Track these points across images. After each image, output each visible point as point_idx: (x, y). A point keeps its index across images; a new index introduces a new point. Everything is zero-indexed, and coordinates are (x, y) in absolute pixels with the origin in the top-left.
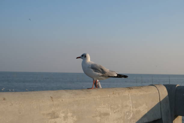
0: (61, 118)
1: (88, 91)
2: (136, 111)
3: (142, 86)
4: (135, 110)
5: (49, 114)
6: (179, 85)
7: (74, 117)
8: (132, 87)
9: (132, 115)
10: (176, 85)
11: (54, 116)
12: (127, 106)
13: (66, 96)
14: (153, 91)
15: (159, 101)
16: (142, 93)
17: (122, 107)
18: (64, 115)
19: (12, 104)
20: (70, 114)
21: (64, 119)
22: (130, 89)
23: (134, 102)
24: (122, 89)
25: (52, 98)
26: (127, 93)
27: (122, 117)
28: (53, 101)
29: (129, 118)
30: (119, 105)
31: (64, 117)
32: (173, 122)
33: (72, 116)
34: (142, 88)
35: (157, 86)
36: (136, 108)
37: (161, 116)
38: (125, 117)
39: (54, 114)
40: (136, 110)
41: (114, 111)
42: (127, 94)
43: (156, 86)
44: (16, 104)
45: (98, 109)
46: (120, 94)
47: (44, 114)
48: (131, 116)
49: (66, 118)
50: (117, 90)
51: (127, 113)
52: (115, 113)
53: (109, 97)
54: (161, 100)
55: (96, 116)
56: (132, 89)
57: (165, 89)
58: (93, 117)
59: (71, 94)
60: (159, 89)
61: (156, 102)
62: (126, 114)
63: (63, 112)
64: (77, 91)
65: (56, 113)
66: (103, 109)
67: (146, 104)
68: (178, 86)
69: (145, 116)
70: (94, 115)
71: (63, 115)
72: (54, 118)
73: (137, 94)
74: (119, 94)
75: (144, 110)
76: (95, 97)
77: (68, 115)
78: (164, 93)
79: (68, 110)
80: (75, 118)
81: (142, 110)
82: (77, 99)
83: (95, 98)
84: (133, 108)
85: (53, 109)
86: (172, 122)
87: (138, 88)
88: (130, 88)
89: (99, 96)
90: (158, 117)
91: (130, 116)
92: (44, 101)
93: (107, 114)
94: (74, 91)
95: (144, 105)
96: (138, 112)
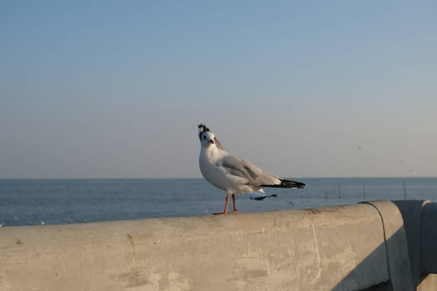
0: (153, 284)
1: (214, 220)
2: (331, 264)
3: (342, 206)
4: (326, 261)
5: (126, 275)
6: (429, 201)
7: (183, 282)
8: (319, 209)
9: (319, 273)
10: (423, 202)
11: (136, 279)
12: (307, 253)
13: (164, 234)
14: (368, 215)
15: (383, 240)
16: (342, 222)
17: (295, 254)
18: (159, 278)
19: (37, 253)
20: (173, 275)
21: (160, 285)
22: (314, 213)
23: (324, 244)
24: (295, 214)
25: (130, 237)
26: (307, 222)
27: (296, 279)
28: (133, 244)
29: (313, 282)
30: (289, 252)
31: (159, 282)
32: (418, 288)
33: (178, 280)
34: (341, 209)
35: (378, 205)
36: (329, 257)
37: (390, 276)
38: (305, 279)
39: (137, 274)
40: (329, 261)
41: (279, 266)
42: (307, 226)
43: (375, 204)
44: (48, 253)
45: (239, 262)
46: (291, 225)
47: (112, 277)
48: (318, 276)
49: (164, 283)
50: (282, 216)
51: (309, 271)
52: (279, 270)
53: (265, 232)
54: (388, 238)
55: (236, 279)
56: (319, 212)
57: (397, 212)
58: (229, 280)
59: (176, 226)
60: (383, 211)
61: (377, 242)
62: (307, 272)
63: (158, 271)
64: (188, 221)
65: (142, 273)
66: (252, 260)
67: (353, 249)
68: (427, 204)
69: (352, 275)
70: (230, 276)
71: (157, 277)
72: (138, 284)
73: (332, 224)
74: (288, 225)
75: (348, 261)
76: (232, 233)
77: (169, 277)
78: (394, 220)
79: (170, 265)
80: (186, 285)
81: (342, 261)
82: (190, 239)
83: (231, 236)
84: (322, 257)
85: (134, 264)
86: (416, 289)
87: (334, 211)
88: (313, 211)
89: (241, 231)
90: (381, 277)
91: (315, 277)
92: (111, 244)
93: (260, 273)
94: (182, 220)
95: (348, 251)
96: (334, 267)
